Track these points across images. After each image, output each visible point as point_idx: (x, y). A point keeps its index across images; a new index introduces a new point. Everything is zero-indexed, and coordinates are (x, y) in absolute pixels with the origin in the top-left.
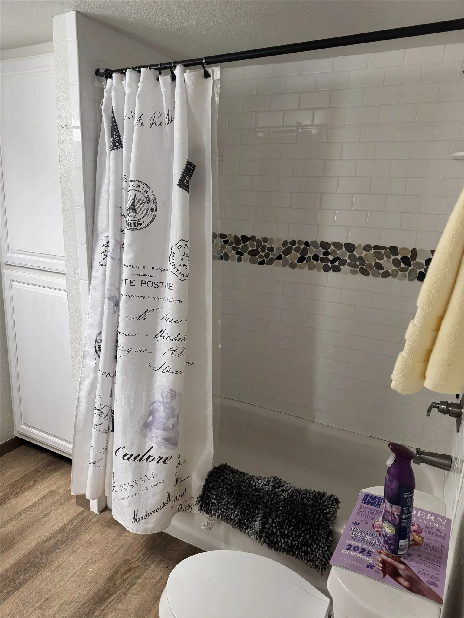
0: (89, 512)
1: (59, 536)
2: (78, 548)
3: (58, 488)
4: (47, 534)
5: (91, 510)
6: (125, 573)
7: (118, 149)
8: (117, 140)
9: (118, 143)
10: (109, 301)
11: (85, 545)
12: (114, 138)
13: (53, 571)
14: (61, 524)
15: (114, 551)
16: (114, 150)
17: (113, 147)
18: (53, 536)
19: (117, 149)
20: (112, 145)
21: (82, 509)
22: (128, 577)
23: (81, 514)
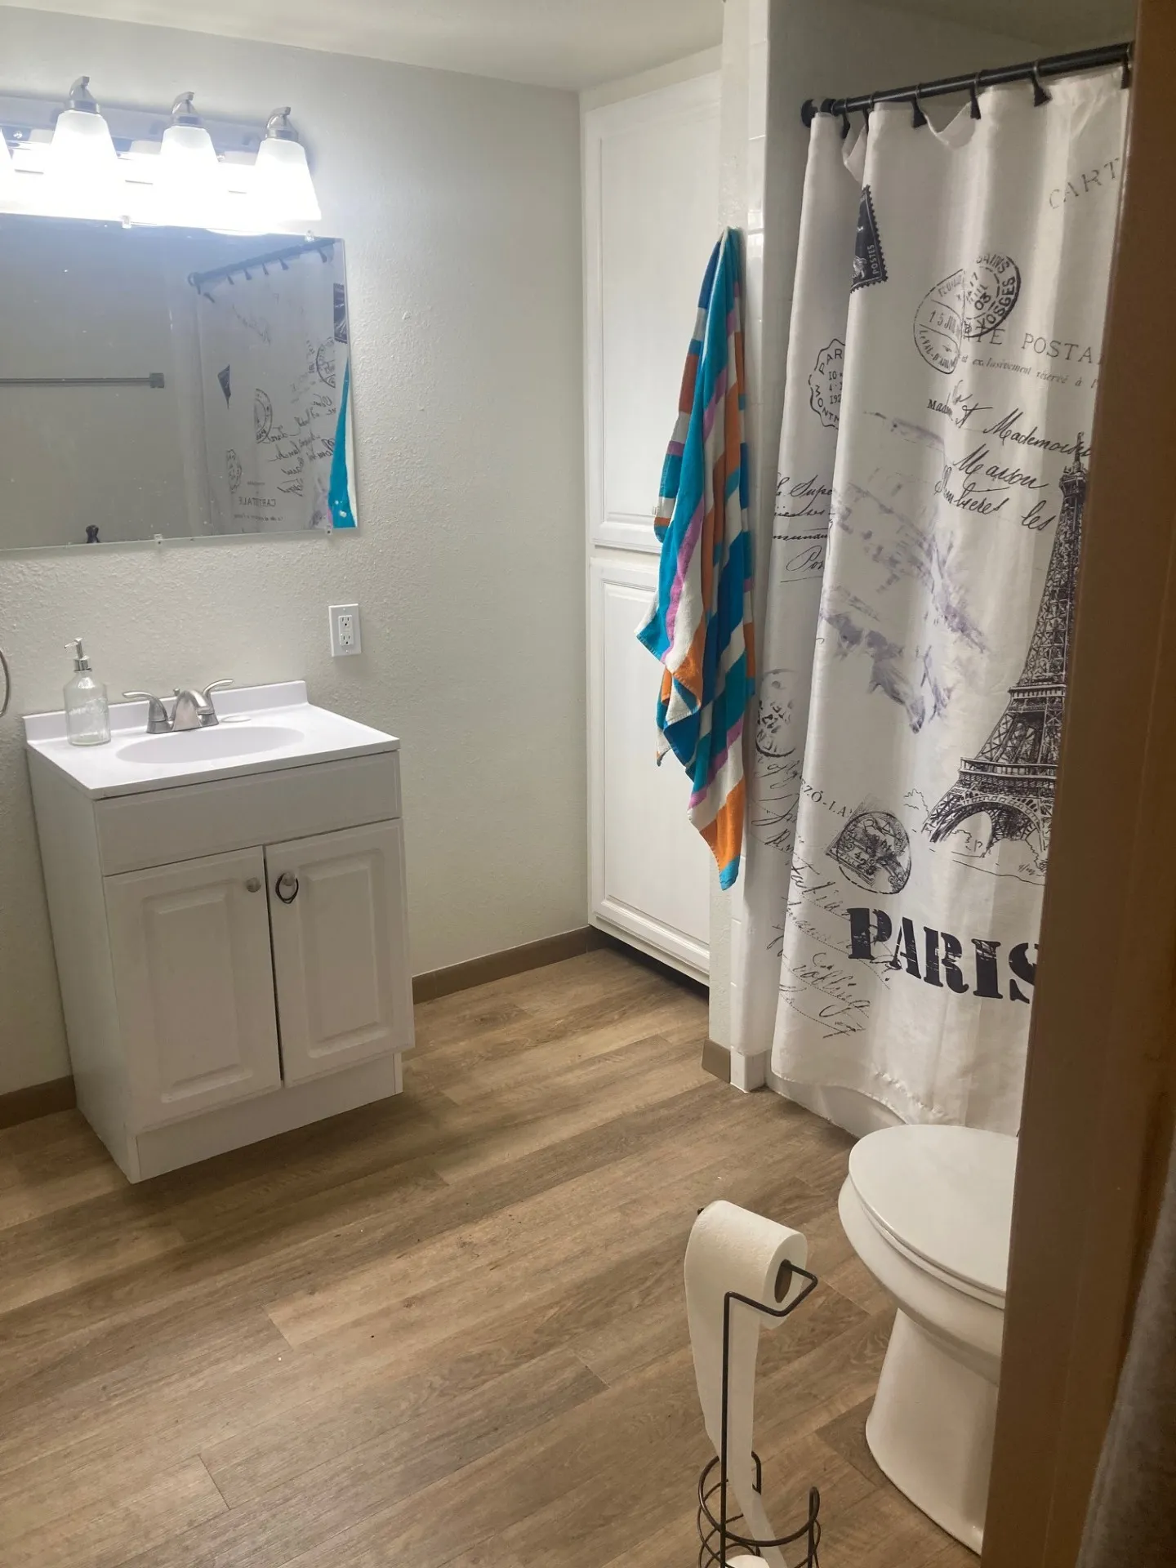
0: (727, 1085)
1: (664, 1112)
2: (698, 1140)
3: (669, 1034)
4: (641, 1104)
5: (731, 1083)
6: (789, 1200)
7: (877, 283)
8: (875, 262)
9: (877, 269)
10: (829, 625)
11: (714, 1137)
12: (868, 259)
13: (649, 1163)
14: (670, 1094)
15: (771, 1161)
16: (868, 285)
17: (863, 280)
18: (653, 1108)
19: (874, 283)
20: (863, 276)
21: (713, 1078)
22: (796, 1208)
23: (710, 1085)
